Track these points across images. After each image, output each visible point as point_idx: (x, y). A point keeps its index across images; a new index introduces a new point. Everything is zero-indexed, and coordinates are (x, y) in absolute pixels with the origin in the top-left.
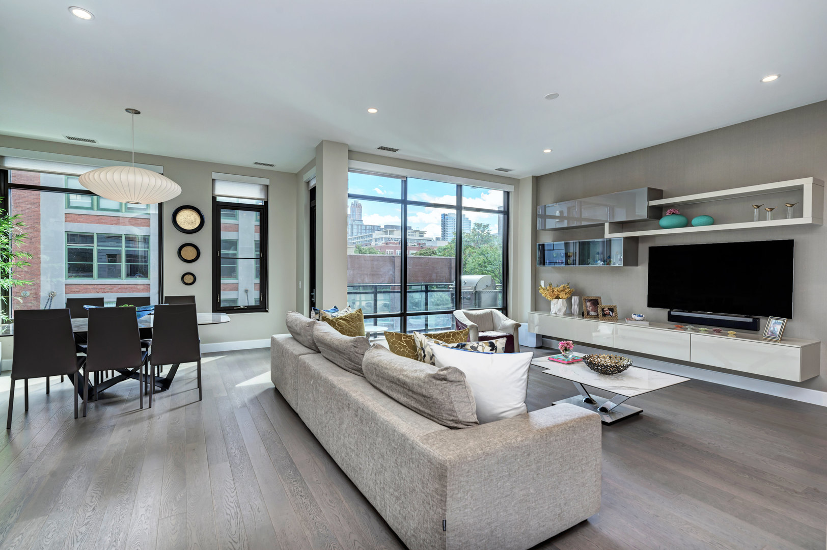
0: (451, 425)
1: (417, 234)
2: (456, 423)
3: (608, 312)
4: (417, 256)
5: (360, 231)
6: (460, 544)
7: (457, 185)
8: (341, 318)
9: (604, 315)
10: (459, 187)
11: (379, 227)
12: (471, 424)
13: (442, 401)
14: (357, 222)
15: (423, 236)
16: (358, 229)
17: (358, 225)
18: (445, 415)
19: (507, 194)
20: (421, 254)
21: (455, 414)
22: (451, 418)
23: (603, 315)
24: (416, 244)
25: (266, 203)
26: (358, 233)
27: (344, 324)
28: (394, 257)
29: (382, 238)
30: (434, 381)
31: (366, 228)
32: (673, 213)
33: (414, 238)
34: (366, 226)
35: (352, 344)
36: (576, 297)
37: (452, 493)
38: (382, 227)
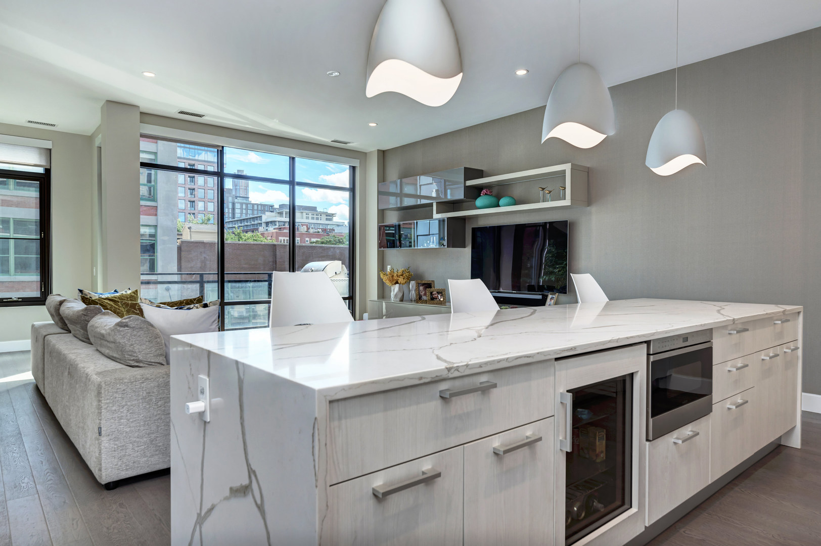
0: (133, 365)
1: (324, 217)
2: (137, 362)
3: (436, 295)
4: (317, 245)
5: (244, 211)
6: (116, 447)
7: (290, 158)
8: (107, 299)
9: (433, 299)
10: (292, 159)
11: (272, 206)
12: (153, 364)
13: (123, 344)
14: (240, 200)
15: (331, 220)
16: (241, 209)
17: (242, 204)
18: (126, 356)
19: (353, 169)
20: (322, 243)
21: (135, 355)
22: (132, 358)
23: (431, 298)
24: (320, 230)
25: (48, 171)
26: (241, 213)
27: (109, 304)
28: (275, 245)
29: (275, 222)
30: (119, 328)
31: (253, 207)
32: (486, 194)
33: (319, 222)
34: (253, 205)
35: (82, 312)
36: (413, 282)
37: (106, 406)
38: (276, 206)
